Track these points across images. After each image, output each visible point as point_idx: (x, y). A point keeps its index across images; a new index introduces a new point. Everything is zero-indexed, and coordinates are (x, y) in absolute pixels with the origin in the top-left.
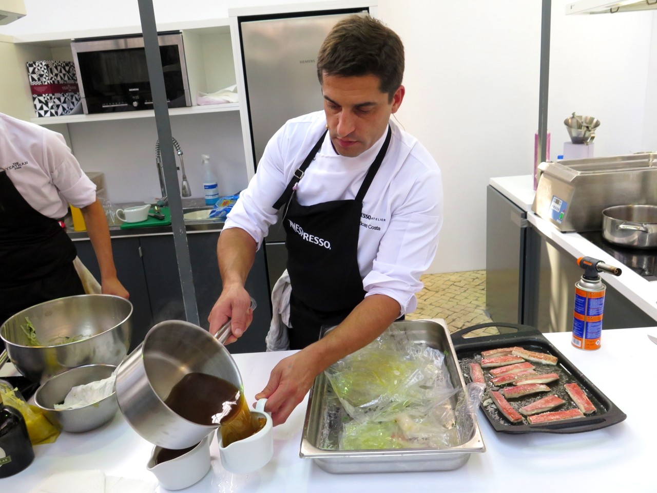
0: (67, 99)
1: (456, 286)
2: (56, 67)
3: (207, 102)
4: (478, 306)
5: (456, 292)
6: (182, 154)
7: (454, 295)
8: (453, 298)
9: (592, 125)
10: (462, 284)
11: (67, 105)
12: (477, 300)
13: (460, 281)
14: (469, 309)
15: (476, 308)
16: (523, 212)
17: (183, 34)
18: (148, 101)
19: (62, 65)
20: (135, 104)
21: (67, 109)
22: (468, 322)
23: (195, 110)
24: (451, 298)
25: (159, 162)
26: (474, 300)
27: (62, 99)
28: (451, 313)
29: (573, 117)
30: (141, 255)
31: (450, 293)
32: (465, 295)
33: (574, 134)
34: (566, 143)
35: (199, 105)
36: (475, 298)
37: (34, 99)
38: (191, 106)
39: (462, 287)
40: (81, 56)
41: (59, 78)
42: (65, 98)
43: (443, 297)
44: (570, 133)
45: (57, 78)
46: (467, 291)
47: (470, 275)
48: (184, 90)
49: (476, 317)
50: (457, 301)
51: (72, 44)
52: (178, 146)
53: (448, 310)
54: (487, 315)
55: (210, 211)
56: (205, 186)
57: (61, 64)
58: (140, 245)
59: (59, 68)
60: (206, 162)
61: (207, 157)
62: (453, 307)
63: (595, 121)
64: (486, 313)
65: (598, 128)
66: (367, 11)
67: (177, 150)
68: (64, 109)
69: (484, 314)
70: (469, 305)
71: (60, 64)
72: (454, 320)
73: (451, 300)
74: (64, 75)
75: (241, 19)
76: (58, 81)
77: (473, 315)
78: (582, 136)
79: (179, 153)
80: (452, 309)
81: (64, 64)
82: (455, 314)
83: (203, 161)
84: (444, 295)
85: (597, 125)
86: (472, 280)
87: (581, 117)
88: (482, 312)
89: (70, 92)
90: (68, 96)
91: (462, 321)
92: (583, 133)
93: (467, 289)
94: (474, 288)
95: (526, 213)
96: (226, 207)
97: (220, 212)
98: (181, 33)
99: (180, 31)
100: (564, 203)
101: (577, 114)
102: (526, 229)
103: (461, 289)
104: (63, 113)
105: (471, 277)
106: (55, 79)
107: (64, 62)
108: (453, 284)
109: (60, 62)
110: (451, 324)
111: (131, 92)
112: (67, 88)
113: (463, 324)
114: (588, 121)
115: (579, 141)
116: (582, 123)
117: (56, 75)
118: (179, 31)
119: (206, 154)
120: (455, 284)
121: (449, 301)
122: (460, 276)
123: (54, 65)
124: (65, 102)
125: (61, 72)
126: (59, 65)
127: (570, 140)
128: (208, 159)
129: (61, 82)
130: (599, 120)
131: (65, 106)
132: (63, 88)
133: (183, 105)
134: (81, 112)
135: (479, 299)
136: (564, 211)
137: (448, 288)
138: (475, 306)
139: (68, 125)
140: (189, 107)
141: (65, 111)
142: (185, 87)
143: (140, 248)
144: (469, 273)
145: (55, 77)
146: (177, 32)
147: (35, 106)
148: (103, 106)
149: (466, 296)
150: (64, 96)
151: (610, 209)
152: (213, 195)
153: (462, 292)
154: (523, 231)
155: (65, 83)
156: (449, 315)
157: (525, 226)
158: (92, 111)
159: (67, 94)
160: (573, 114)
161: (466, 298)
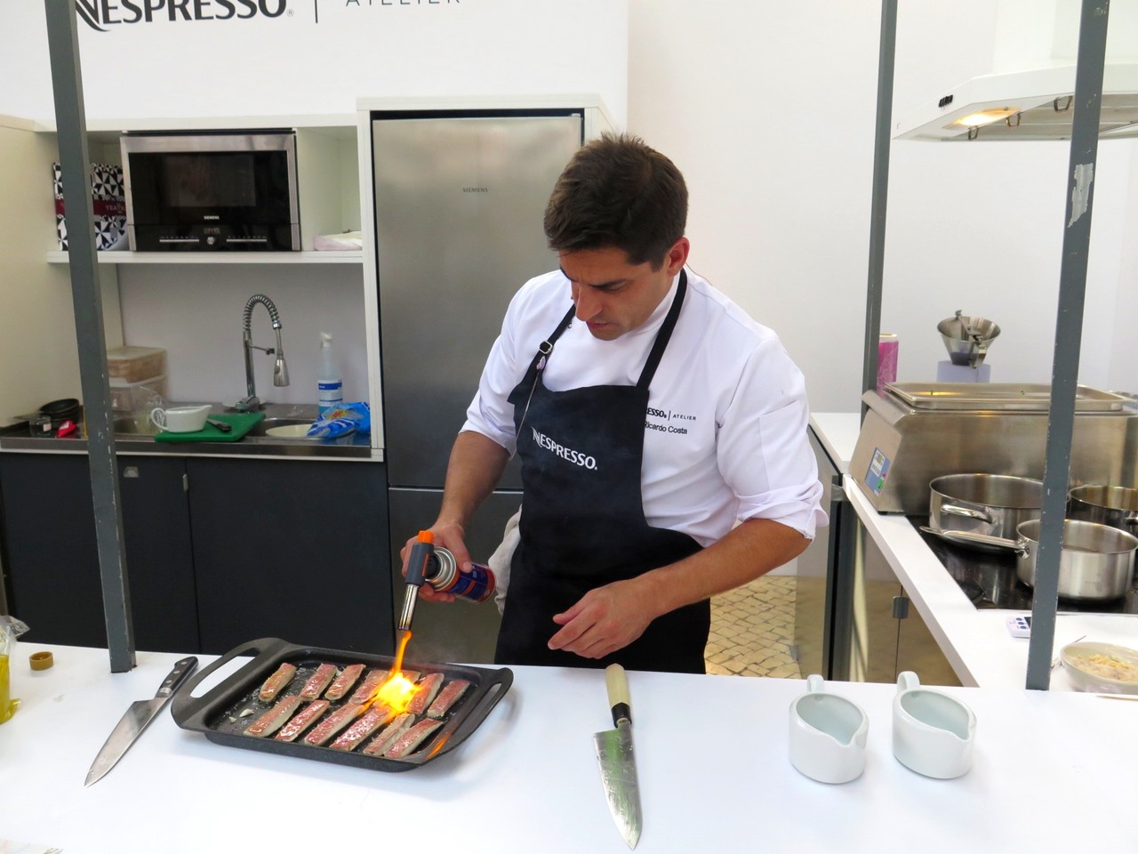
0: (112, 226)
1: (757, 599)
2: (100, 175)
3: (331, 246)
4: (783, 638)
5: (752, 610)
6: (280, 328)
7: (747, 615)
8: (744, 620)
9: (987, 333)
10: (767, 597)
11: (112, 235)
12: (784, 627)
13: (766, 592)
14: (764, 642)
15: (777, 641)
16: (837, 474)
17: (297, 135)
18: (232, 238)
19: (112, 172)
20: (211, 240)
21: (111, 241)
22: (756, 663)
23: (307, 257)
24: (740, 619)
25: (247, 339)
26: (778, 627)
27: (104, 225)
28: (729, 644)
29: (957, 319)
30: (185, 487)
31: (742, 610)
32: (767, 616)
33: (955, 349)
34: (942, 364)
35: (316, 250)
36: (782, 624)
37: (59, 221)
38: (301, 250)
39: (766, 602)
40: (134, 158)
41: (102, 192)
42: (110, 224)
43: (727, 616)
44: (948, 346)
45: (99, 190)
46: (772, 611)
47: (787, 584)
48: (290, 224)
49: (772, 657)
50: (748, 625)
51: (122, 139)
52: (276, 315)
53: (728, 639)
54: (792, 656)
55: (311, 425)
56: (320, 385)
57: (110, 170)
58: (186, 472)
59: (105, 176)
60: (326, 345)
61: (327, 336)
62: (739, 635)
63: (993, 326)
64: (791, 652)
65: (996, 340)
66: (579, 115)
67: (273, 320)
68: (104, 240)
69: (788, 652)
70: (768, 635)
71: (108, 170)
72: (731, 658)
73: (739, 622)
74: (113, 187)
75: (376, 115)
76: (100, 196)
77: (769, 652)
78: (967, 352)
79: (276, 325)
80: (735, 639)
81: (116, 170)
82: (738, 647)
83: (322, 344)
84: (729, 613)
85: (996, 333)
86: (787, 592)
87: (968, 319)
88: (784, 648)
89: (119, 214)
90: (115, 220)
91: (746, 661)
92: (969, 346)
93: (774, 607)
94: (786, 605)
95: (840, 476)
96: (334, 421)
97: (322, 429)
98: (294, 132)
99: (293, 130)
100: (887, 462)
101: (963, 314)
102: (840, 503)
103: (764, 605)
104: (103, 247)
105: (786, 586)
106: (95, 192)
107: (116, 167)
108: (752, 596)
109: (108, 166)
110: (723, 664)
111: (207, 220)
112: (115, 208)
113: (745, 666)
114: (979, 326)
115: (964, 360)
116: (969, 329)
117: (98, 186)
118: (291, 129)
119: (327, 331)
120: (756, 596)
121: (735, 624)
122: (769, 583)
123: (97, 171)
124: (107, 230)
125: (108, 181)
126: (106, 172)
127: (948, 358)
128: (329, 341)
129: (105, 198)
130: (999, 325)
131: (107, 236)
132: (107, 207)
133: (286, 247)
134: (126, 248)
135: (787, 626)
136: (884, 475)
137: (741, 601)
138: (777, 637)
139: (118, 266)
140: (297, 251)
141: (107, 245)
142: (294, 219)
143: (184, 476)
144: (785, 580)
145: (96, 190)
146: (288, 131)
147: (59, 232)
148: (161, 241)
149: (766, 618)
150: (107, 219)
151: (947, 480)
152: (331, 401)
153: (762, 612)
154: (836, 506)
155: (113, 199)
156: (727, 649)
157: (839, 499)
158: (142, 247)
159: (113, 218)
160: (958, 313)
161: (766, 622)
